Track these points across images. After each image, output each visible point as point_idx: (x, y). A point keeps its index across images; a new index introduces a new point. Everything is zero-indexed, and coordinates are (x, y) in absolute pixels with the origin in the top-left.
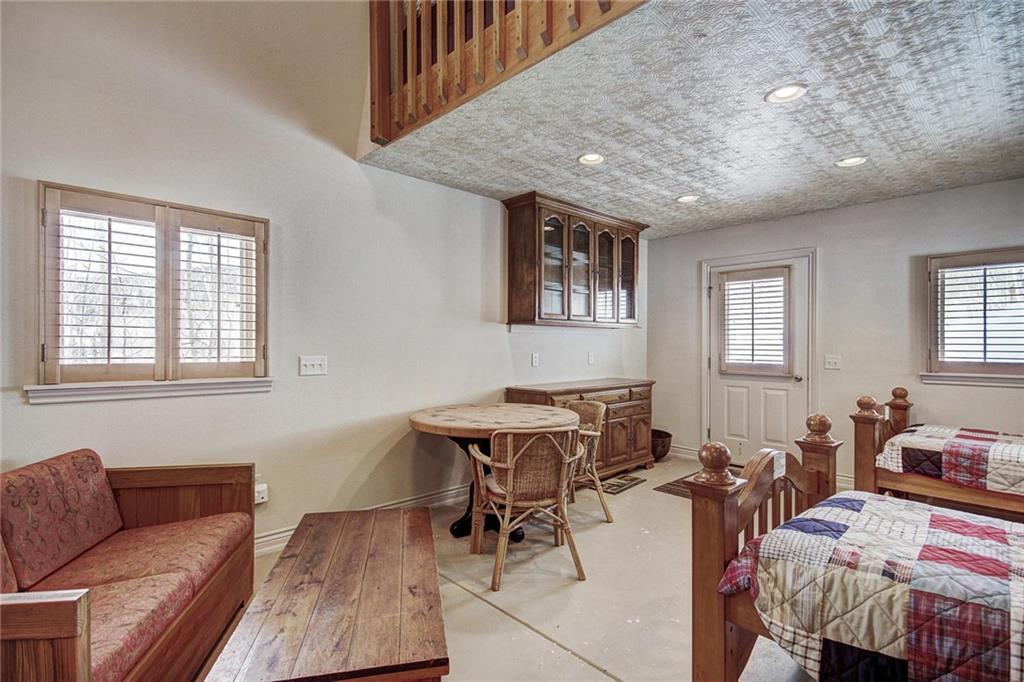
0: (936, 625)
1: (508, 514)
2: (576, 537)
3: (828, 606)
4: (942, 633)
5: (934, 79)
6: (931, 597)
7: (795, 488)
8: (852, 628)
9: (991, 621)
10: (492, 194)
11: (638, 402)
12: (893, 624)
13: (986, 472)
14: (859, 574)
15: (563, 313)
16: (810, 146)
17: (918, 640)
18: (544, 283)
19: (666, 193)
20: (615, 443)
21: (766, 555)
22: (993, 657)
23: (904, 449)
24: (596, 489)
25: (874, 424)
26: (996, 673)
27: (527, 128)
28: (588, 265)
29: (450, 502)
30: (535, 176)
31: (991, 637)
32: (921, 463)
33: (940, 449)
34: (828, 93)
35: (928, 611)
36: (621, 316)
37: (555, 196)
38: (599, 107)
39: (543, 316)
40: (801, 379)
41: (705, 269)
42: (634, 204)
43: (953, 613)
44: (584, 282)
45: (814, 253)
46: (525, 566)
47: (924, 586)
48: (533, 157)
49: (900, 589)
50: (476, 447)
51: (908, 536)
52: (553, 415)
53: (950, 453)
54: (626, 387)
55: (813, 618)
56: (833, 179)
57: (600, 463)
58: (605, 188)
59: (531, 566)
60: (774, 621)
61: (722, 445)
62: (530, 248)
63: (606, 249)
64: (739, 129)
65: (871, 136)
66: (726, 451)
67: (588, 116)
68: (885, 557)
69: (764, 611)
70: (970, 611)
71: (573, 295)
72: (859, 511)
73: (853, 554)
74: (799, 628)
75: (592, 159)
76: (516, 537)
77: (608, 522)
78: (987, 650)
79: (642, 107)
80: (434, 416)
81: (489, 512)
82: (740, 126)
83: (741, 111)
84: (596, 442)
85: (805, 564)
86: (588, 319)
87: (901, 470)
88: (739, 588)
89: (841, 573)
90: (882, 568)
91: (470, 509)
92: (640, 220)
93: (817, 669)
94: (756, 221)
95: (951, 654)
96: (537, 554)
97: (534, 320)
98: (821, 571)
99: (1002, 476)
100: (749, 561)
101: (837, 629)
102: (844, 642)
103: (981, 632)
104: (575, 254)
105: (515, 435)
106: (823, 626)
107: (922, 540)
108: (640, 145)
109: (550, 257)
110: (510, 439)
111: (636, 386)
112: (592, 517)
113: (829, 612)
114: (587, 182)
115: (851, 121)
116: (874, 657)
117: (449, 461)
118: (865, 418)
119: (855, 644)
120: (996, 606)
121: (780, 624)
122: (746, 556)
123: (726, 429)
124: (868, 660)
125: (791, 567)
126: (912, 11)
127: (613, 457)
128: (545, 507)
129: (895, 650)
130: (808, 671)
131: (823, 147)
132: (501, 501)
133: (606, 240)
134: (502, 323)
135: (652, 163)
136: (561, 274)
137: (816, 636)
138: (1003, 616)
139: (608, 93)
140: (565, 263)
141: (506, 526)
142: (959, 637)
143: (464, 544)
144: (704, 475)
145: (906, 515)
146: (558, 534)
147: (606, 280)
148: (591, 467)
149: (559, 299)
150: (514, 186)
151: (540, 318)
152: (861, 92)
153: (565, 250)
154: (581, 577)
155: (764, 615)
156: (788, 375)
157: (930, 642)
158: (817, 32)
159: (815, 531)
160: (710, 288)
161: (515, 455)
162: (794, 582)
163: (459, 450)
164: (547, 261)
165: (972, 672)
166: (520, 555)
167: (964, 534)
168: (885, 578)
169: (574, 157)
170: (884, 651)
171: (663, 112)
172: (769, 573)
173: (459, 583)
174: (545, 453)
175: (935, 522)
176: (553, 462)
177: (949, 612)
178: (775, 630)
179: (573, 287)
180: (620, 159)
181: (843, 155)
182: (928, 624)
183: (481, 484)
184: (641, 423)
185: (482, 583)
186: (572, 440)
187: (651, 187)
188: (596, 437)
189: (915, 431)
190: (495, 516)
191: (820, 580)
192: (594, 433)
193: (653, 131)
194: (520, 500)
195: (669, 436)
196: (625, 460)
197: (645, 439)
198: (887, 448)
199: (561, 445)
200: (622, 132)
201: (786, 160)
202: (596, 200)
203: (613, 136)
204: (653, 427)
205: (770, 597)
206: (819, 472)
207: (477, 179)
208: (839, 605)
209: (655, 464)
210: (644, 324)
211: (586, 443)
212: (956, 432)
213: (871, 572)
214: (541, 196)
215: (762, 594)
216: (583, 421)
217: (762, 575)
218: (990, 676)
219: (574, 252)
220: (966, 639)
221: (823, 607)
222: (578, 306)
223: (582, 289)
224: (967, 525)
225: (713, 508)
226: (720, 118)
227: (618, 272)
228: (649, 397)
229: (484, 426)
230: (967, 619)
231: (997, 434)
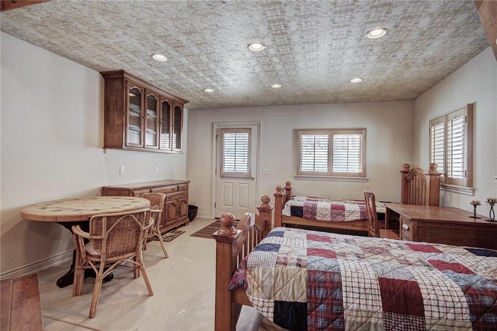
0: (317, 284)
1: (102, 266)
2: (147, 270)
3: (276, 285)
4: (319, 287)
5: (308, 56)
6: (315, 272)
7: (258, 229)
8: (286, 293)
9: (335, 278)
10: (92, 66)
11: (182, 192)
12: (302, 287)
13: (316, 213)
14: (288, 267)
15: (140, 143)
16: (262, 75)
17: (311, 292)
18: (128, 125)
19: (199, 85)
20: (169, 214)
21: (250, 266)
22: (337, 293)
23: (291, 207)
24: (159, 240)
25: (281, 197)
26: (338, 300)
27: (119, 27)
28: (156, 118)
29: (57, 263)
30: (123, 60)
31: (336, 285)
32: (297, 211)
33: (302, 206)
34: (272, 51)
35: (314, 279)
36: (173, 147)
37: (137, 76)
38: (166, 27)
39: (128, 145)
40: (254, 179)
41: (215, 127)
42: (182, 89)
43: (322, 278)
44: (153, 128)
45: (260, 124)
46: (114, 296)
47: (311, 267)
48: (122, 48)
49: (304, 270)
50: (78, 227)
51: (301, 245)
52: (134, 202)
53: (306, 207)
54: (176, 184)
55: (271, 292)
56: (269, 92)
57: (161, 226)
58: (166, 77)
59: (118, 295)
60: (255, 298)
61: (231, 214)
62: (119, 103)
63: (166, 111)
64: (235, 60)
65: (284, 76)
66: (233, 217)
67: (159, 30)
68: (296, 257)
69: (250, 294)
70: (328, 275)
71: (146, 134)
72: (282, 237)
73: (285, 258)
74: (265, 299)
75: (160, 57)
76: (108, 279)
77: (166, 258)
78: (335, 291)
79: (190, 34)
80: (43, 208)
81: (88, 267)
82: (236, 58)
83: (237, 50)
84: (160, 215)
85: (267, 267)
86: (155, 147)
87: (290, 215)
88: (238, 285)
89: (281, 268)
90: (296, 262)
91: (73, 266)
92: (184, 98)
93: (273, 316)
94: (237, 107)
95: (322, 296)
96: (122, 286)
97: (122, 146)
98: (273, 269)
99: (321, 214)
100: (243, 271)
101: (280, 295)
102: (283, 300)
103: (332, 284)
104: (148, 111)
105: (108, 217)
106: (274, 295)
107: (306, 246)
108: (187, 56)
109: (133, 111)
110: (104, 220)
111: (181, 184)
112: (156, 256)
113: (277, 288)
114: (157, 71)
115: (279, 67)
116: (294, 304)
117: (57, 237)
118: (279, 195)
119: (288, 300)
120: (336, 271)
121: (257, 299)
122: (241, 268)
123: (223, 203)
124: (292, 306)
125: (261, 269)
126: (306, 23)
127: (168, 221)
128: (128, 258)
129: (302, 299)
130: (269, 318)
131: (267, 77)
132: (97, 260)
133: (166, 106)
134: (100, 147)
135: (193, 67)
136: (139, 121)
137: (272, 300)
138: (339, 275)
139: (171, 19)
140: (142, 115)
141: (100, 275)
142: (325, 287)
143: (68, 291)
144: (222, 231)
145: (298, 235)
146: (136, 271)
147: (166, 128)
148: (156, 229)
149: (138, 136)
150: (110, 64)
151: (125, 146)
152: (284, 55)
153: (142, 108)
154: (151, 294)
155: (250, 297)
156: (249, 177)
157: (315, 292)
158: (272, 20)
159: (269, 250)
160: (217, 136)
161: (107, 229)
162: (262, 277)
163: (65, 230)
164: (130, 113)
165: (330, 301)
166: (110, 290)
167: (318, 241)
168: (298, 267)
169: (150, 54)
170: (298, 301)
171: (201, 40)
172: (251, 275)
173: (64, 320)
174: (129, 226)
175: (309, 237)
176: (134, 230)
177: (321, 277)
178: (255, 303)
179: (147, 129)
180: (177, 62)
181: (274, 82)
182: (314, 284)
183: (82, 251)
184: (184, 203)
185: (81, 315)
186: (147, 216)
187: (191, 81)
188: (160, 212)
189: (293, 199)
190: (92, 269)
191: (273, 274)
192: (159, 211)
193: (195, 50)
194: (112, 257)
195: (197, 208)
196: (175, 223)
197: (185, 210)
198: (285, 207)
199: (139, 220)
200: (178, 46)
201: (252, 80)
202: (161, 83)
203: (173, 47)
204: (189, 204)
205: (252, 287)
206: (266, 221)
207: (81, 54)
208: (281, 284)
209: (190, 223)
210: (185, 152)
211: (154, 216)
212: (306, 198)
213: (293, 265)
214: (127, 74)
215: (249, 286)
216: (152, 204)
217: (248, 276)
218: (336, 302)
219: (148, 110)
220: (327, 288)
221: (275, 286)
222: (149, 140)
223: (152, 131)
224: (318, 237)
225: (227, 247)
226: (228, 51)
227: (173, 123)
228: (187, 189)
229: (85, 213)
230: (327, 279)
231: (317, 198)
